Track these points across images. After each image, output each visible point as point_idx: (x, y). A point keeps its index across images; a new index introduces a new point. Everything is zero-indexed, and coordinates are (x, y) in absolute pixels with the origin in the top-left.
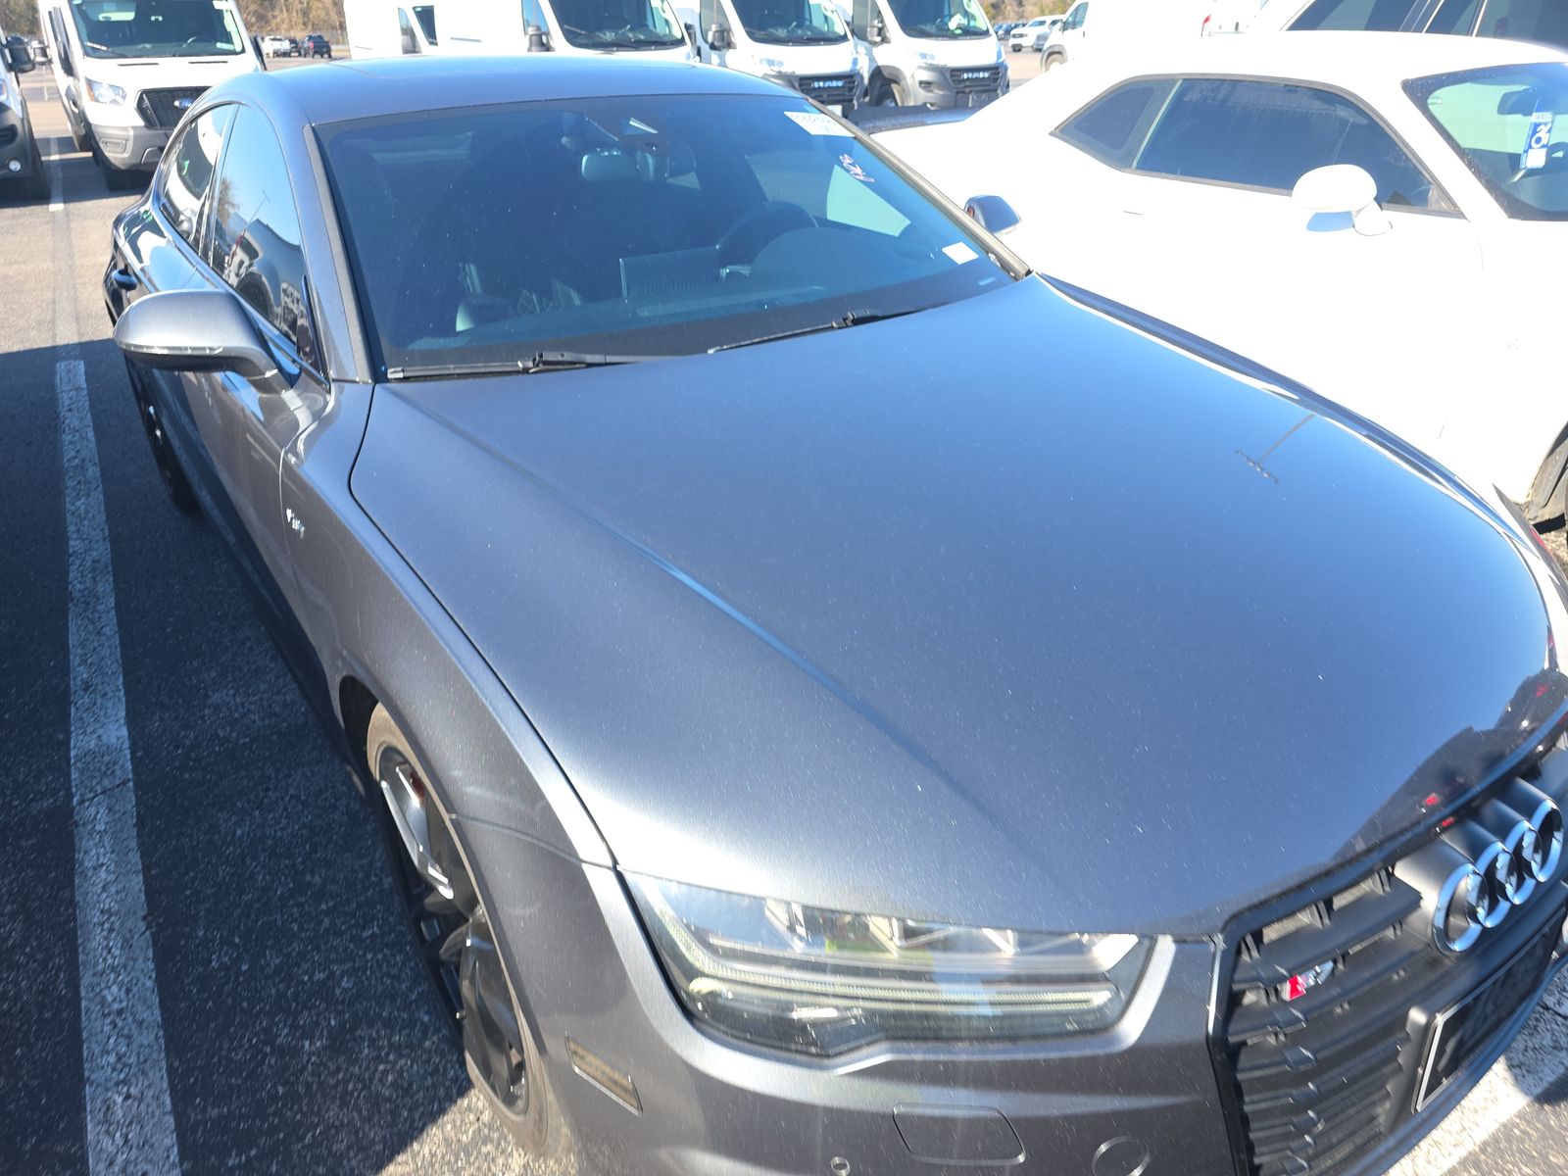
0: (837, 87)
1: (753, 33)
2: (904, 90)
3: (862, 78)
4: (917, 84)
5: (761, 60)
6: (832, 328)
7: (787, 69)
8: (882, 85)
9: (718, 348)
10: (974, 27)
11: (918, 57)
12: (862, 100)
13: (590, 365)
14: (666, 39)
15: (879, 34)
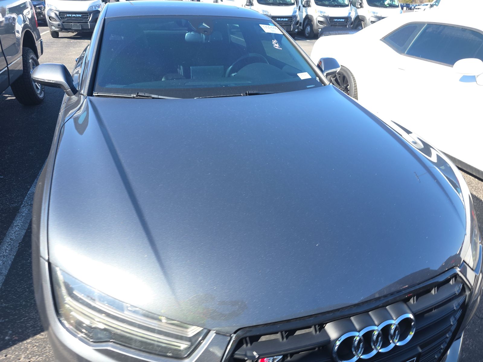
0: (342, 21)
1: (317, 3)
2: (365, 24)
3: (351, 19)
4: (370, 22)
5: (318, 11)
6: (241, 95)
7: (326, 15)
8: (359, 22)
9: (198, 98)
10: (394, 4)
11: (372, 13)
12: (350, 26)
13: (153, 98)
14: (289, 3)
15: (360, 5)
